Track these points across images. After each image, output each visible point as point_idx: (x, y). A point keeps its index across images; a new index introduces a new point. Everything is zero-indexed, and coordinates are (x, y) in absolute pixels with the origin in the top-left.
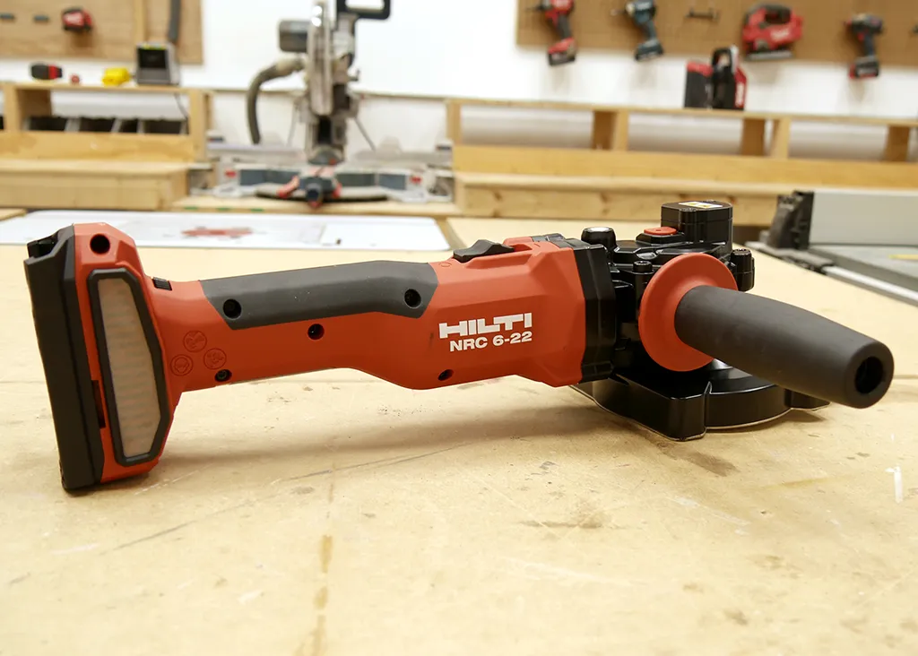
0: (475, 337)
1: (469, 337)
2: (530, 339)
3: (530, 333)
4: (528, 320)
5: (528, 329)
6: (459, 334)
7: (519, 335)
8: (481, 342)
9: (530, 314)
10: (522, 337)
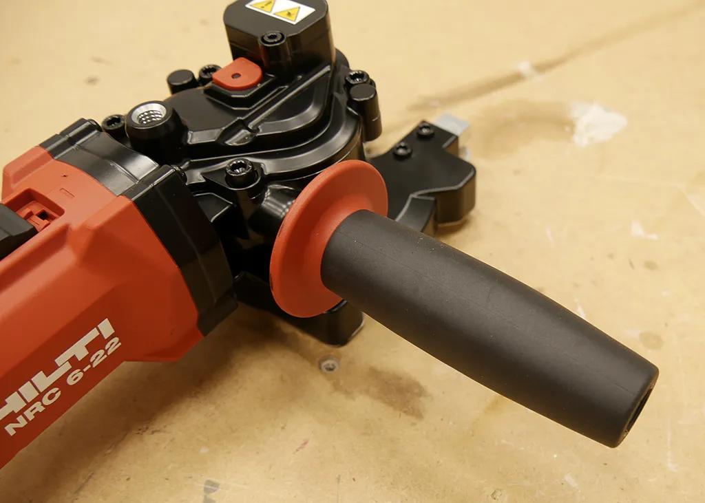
0: (39, 398)
1: (29, 405)
2: (120, 344)
3: (116, 340)
4: (106, 328)
5: (112, 337)
6: (13, 411)
7: (101, 352)
8: (51, 397)
9: (107, 319)
10: (106, 352)
